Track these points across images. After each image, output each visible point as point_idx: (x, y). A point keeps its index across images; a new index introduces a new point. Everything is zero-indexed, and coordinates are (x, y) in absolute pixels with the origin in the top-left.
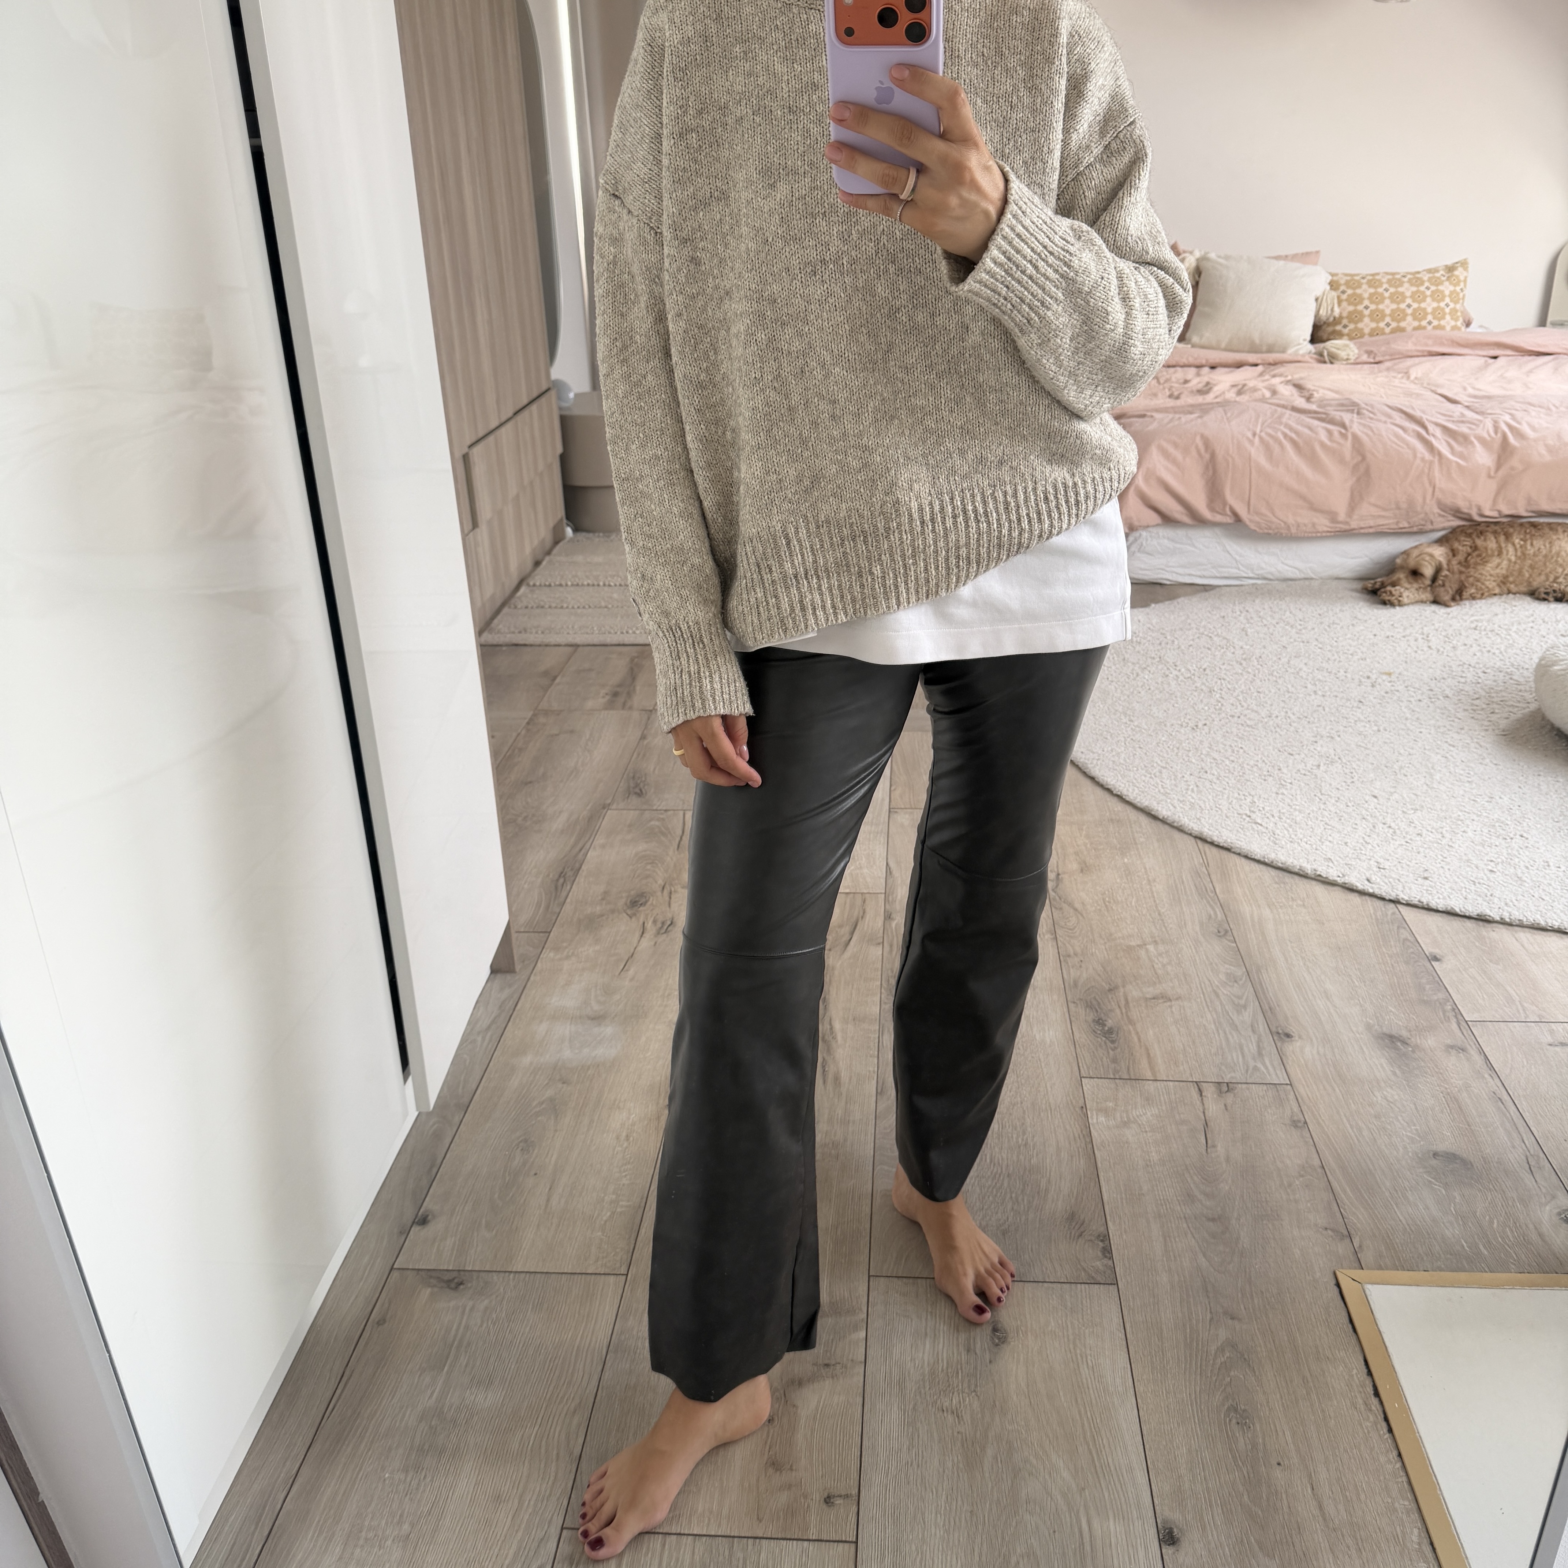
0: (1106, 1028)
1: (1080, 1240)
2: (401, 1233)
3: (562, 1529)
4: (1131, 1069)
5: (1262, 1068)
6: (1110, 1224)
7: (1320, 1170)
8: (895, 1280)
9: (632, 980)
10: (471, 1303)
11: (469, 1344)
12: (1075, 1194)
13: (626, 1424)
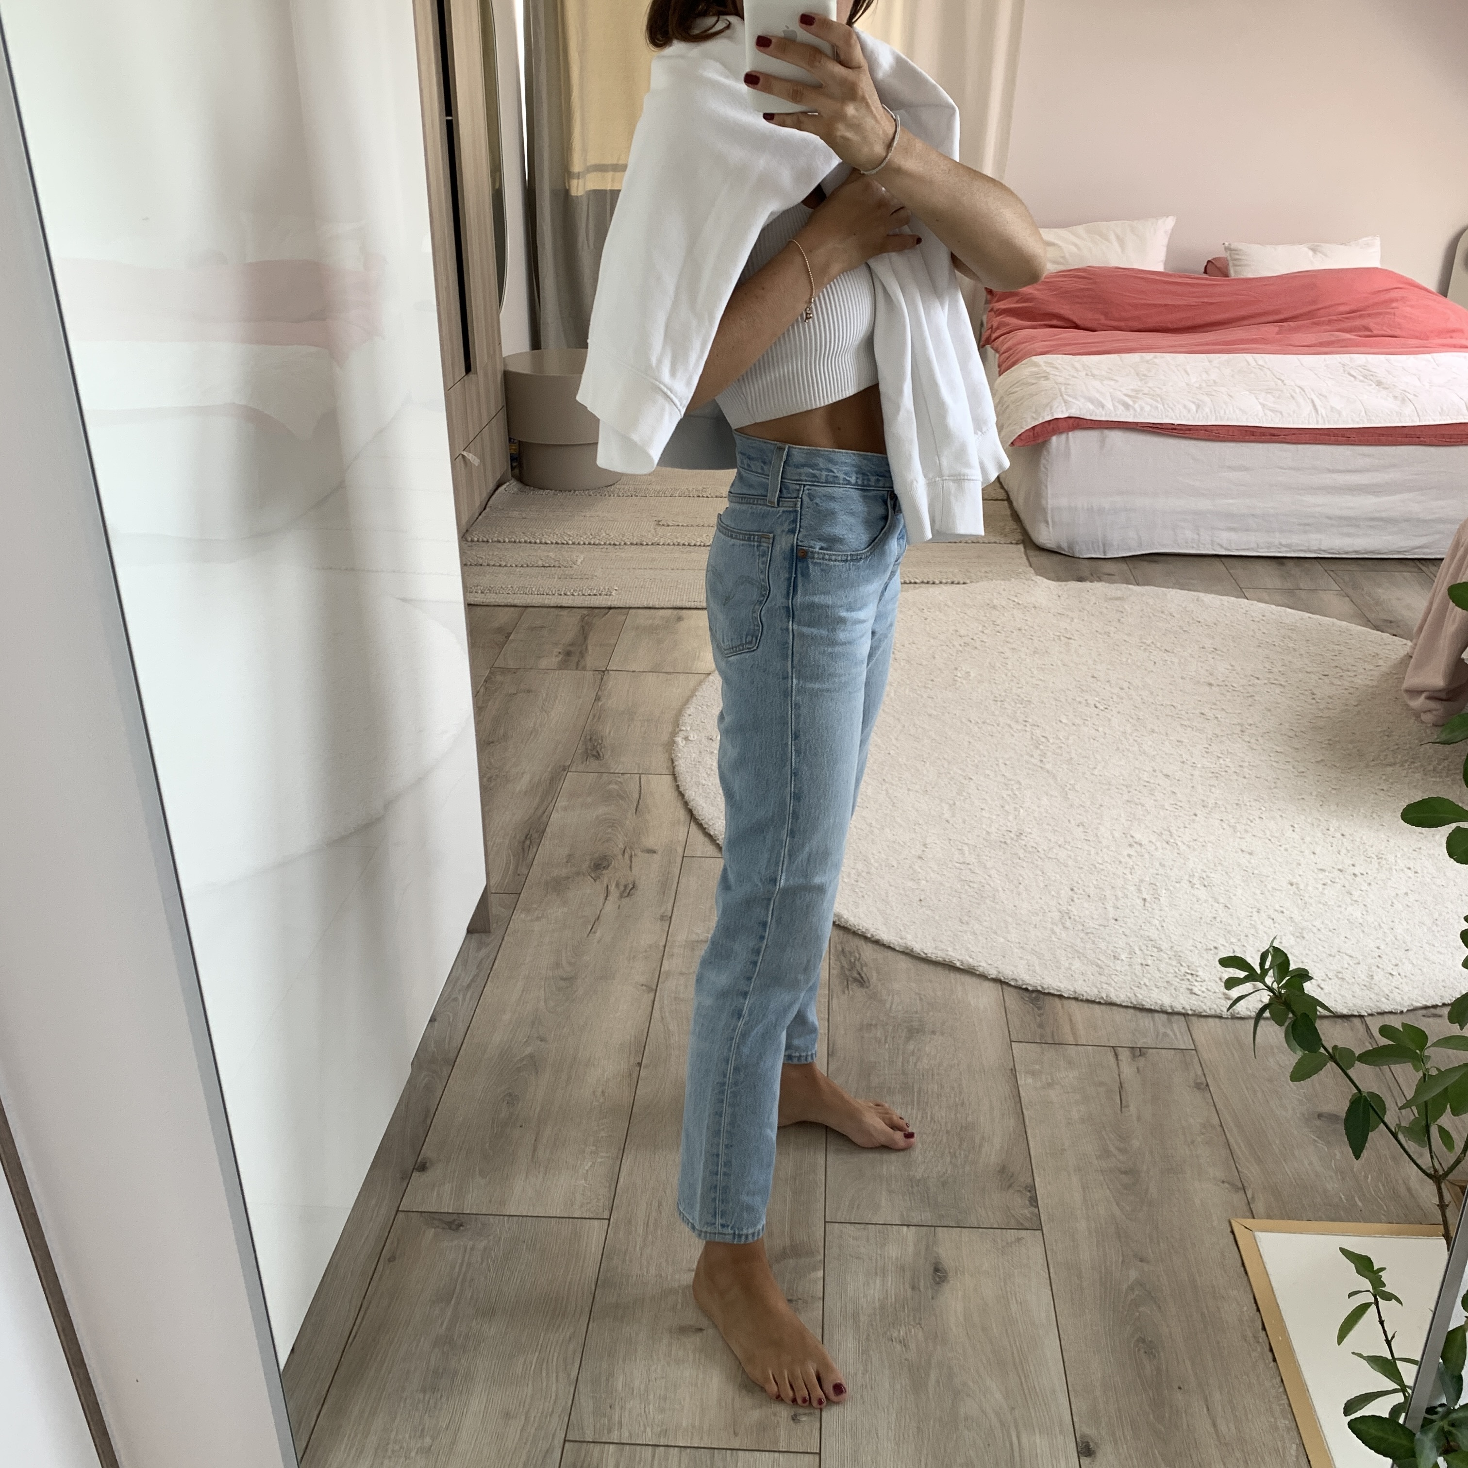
1: (1010, 1189)
2: (403, 1178)
3: (565, 1441)
4: (1055, 1034)
5: (1171, 1033)
6: (1036, 1175)
7: (1219, 1129)
8: (849, 1225)
9: (599, 942)
10: (471, 1243)
11: (472, 1280)
12: (1006, 1148)
13: (615, 1350)
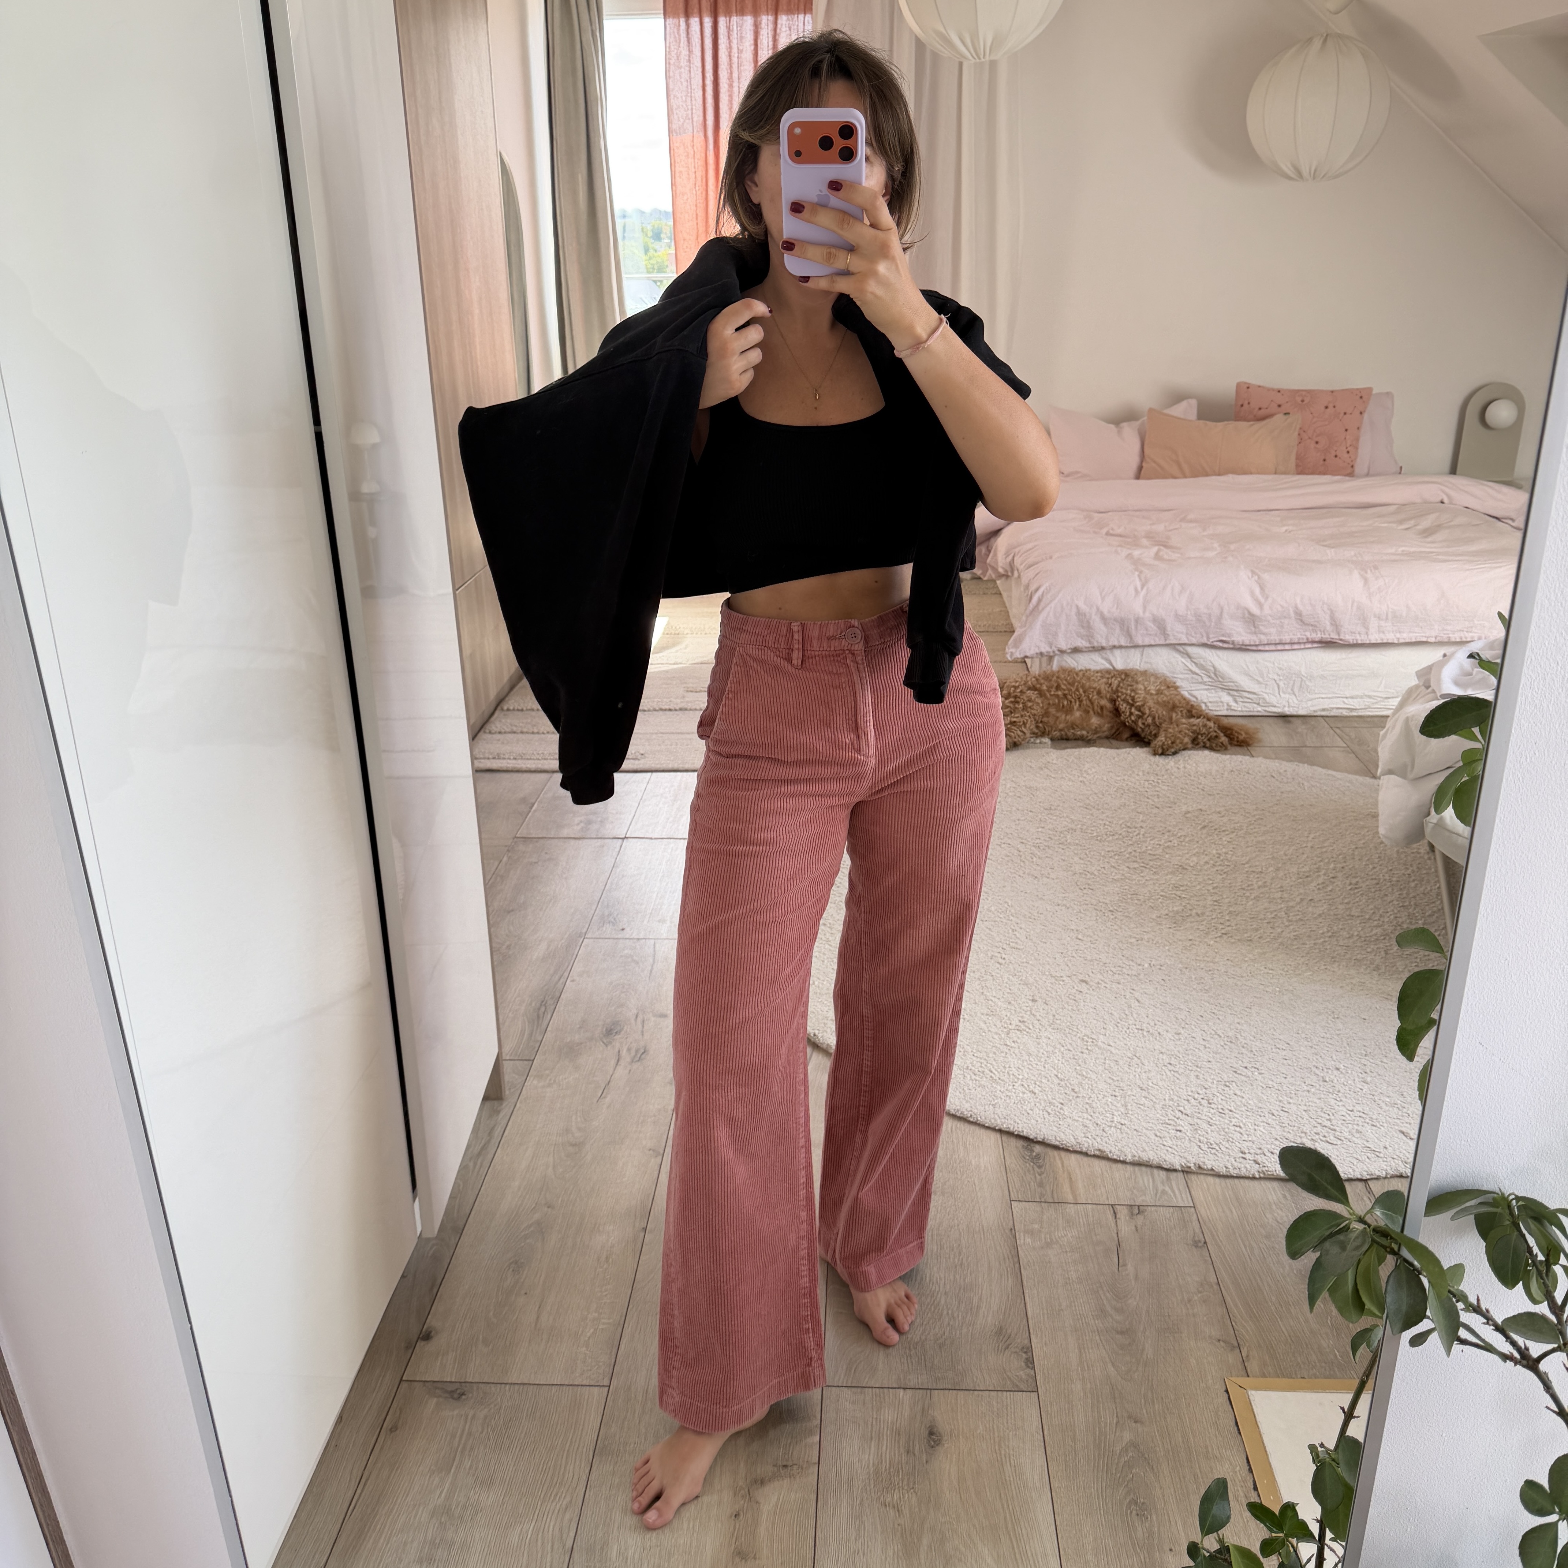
0: (1034, 1154)
1: (1007, 1351)
2: (407, 1347)
4: (1055, 1192)
5: (1170, 1192)
6: (1032, 1336)
7: (1216, 1287)
8: (846, 1389)
9: (607, 1108)
10: (471, 1413)
11: (472, 1449)
12: (1003, 1310)
13: (611, 1519)
